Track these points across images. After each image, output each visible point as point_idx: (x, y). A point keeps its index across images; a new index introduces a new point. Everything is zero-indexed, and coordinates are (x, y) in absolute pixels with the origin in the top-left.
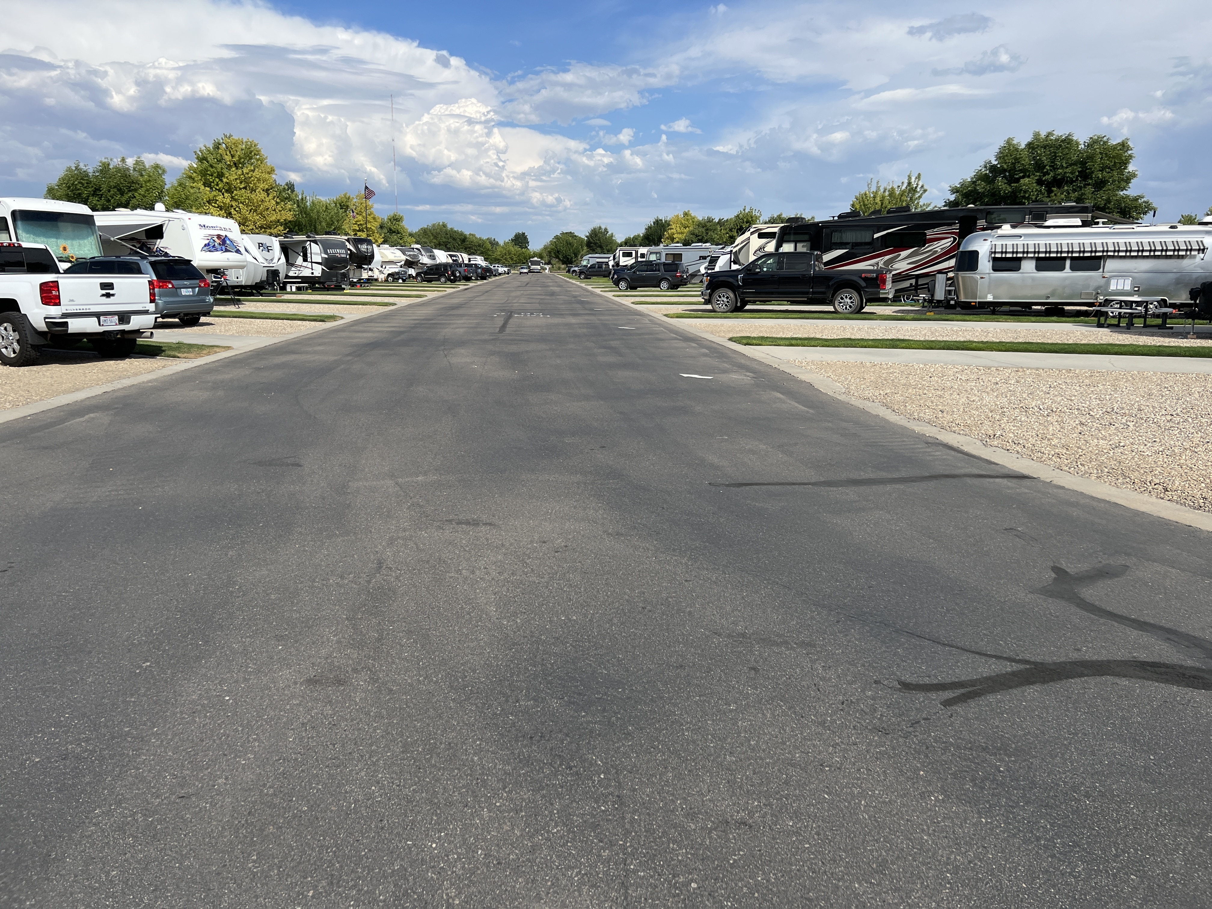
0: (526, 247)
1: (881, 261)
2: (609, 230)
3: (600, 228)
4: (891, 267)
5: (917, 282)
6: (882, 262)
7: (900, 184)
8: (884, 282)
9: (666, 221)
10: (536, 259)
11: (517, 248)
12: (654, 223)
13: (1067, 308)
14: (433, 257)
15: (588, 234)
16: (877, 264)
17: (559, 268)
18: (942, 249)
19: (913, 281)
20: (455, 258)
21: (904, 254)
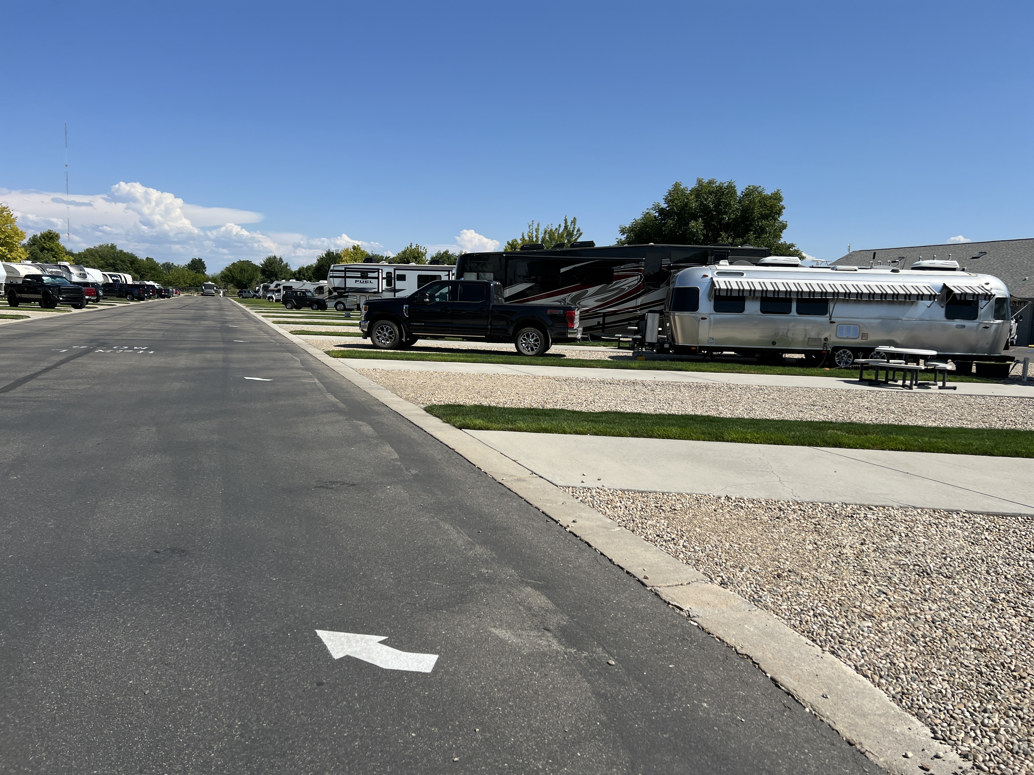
0: (204, 273)
1: (568, 297)
2: (283, 260)
3: (275, 257)
4: (579, 304)
5: (604, 320)
6: (569, 299)
7: (558, 227)
8: (572, 319)
9: (337, 254)
10: (210, 283)
11: (193, 273)
12: (326, 255)
13: (787, 356)
14: (84, 276)
15: (263, 263)
16: (564, 300)
17: (234, 293)
18: (629, 287)
19: (601, 320)
20: (115, 278)
21: (591, 290)
